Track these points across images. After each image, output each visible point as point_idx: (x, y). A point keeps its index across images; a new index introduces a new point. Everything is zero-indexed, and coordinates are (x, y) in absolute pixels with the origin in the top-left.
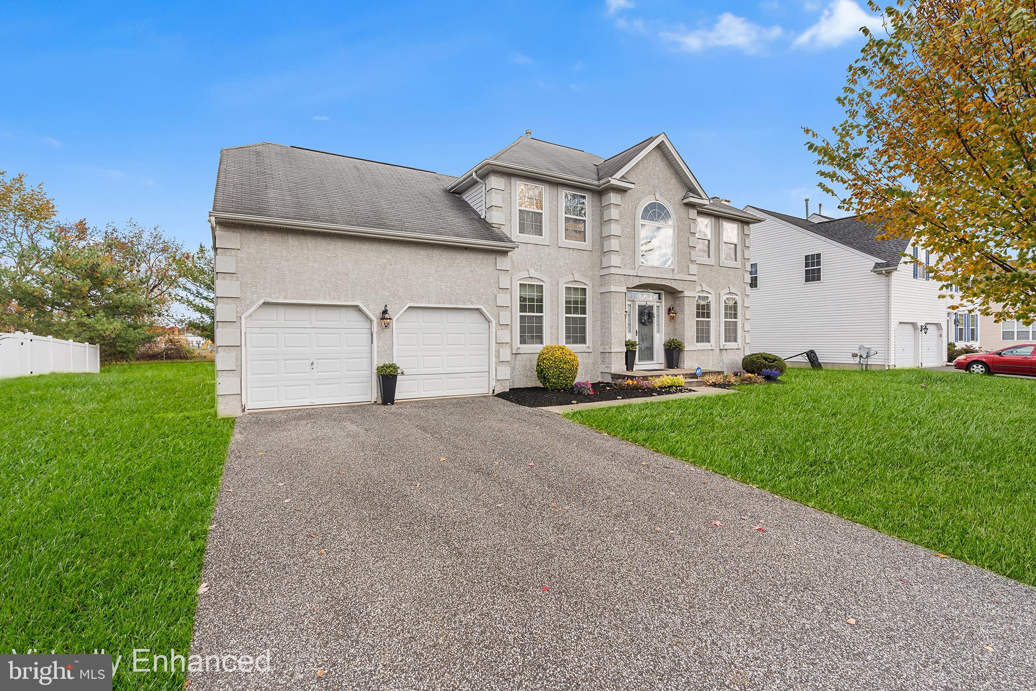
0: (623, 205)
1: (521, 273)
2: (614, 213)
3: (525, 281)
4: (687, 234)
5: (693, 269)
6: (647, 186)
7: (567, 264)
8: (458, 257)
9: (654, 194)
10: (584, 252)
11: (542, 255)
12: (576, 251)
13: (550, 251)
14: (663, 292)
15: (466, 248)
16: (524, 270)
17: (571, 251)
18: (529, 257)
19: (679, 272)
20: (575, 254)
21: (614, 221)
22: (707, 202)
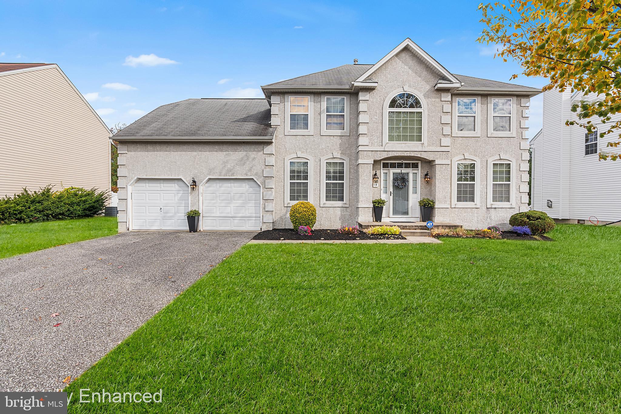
0: (372, 100)
1: (291, 155)
2: (362, 107)
3: (295, 160)
4: (439, 114)
5: (446, 141)
6: (395, 82)
7: (328, 146)
8: (239, 148)
9: (403, 87)
10: (343, 137)
11: (308, 142)
12: (336, 137)
13: (315, 139)
14: (420, 162)
15: (244, 142)
16: (294, 153)
17: (332, 138)
18: (298, 144)
19: (429, 145)
20: (335, 139)
21: (363, 113)
22: (458, 85)
